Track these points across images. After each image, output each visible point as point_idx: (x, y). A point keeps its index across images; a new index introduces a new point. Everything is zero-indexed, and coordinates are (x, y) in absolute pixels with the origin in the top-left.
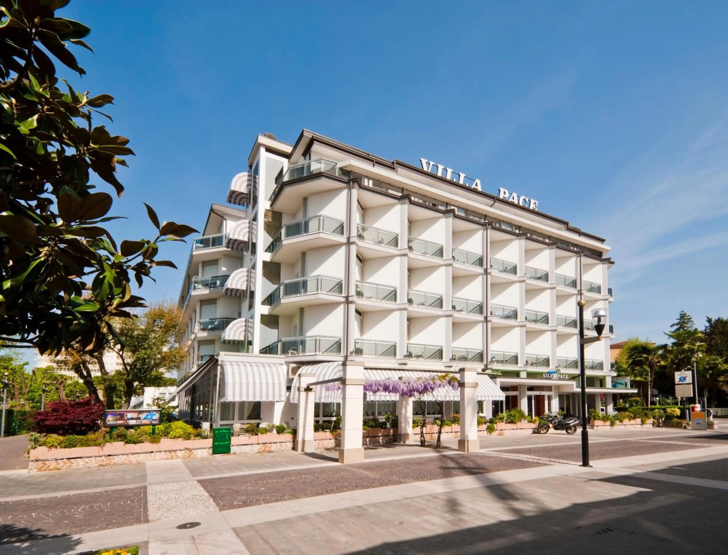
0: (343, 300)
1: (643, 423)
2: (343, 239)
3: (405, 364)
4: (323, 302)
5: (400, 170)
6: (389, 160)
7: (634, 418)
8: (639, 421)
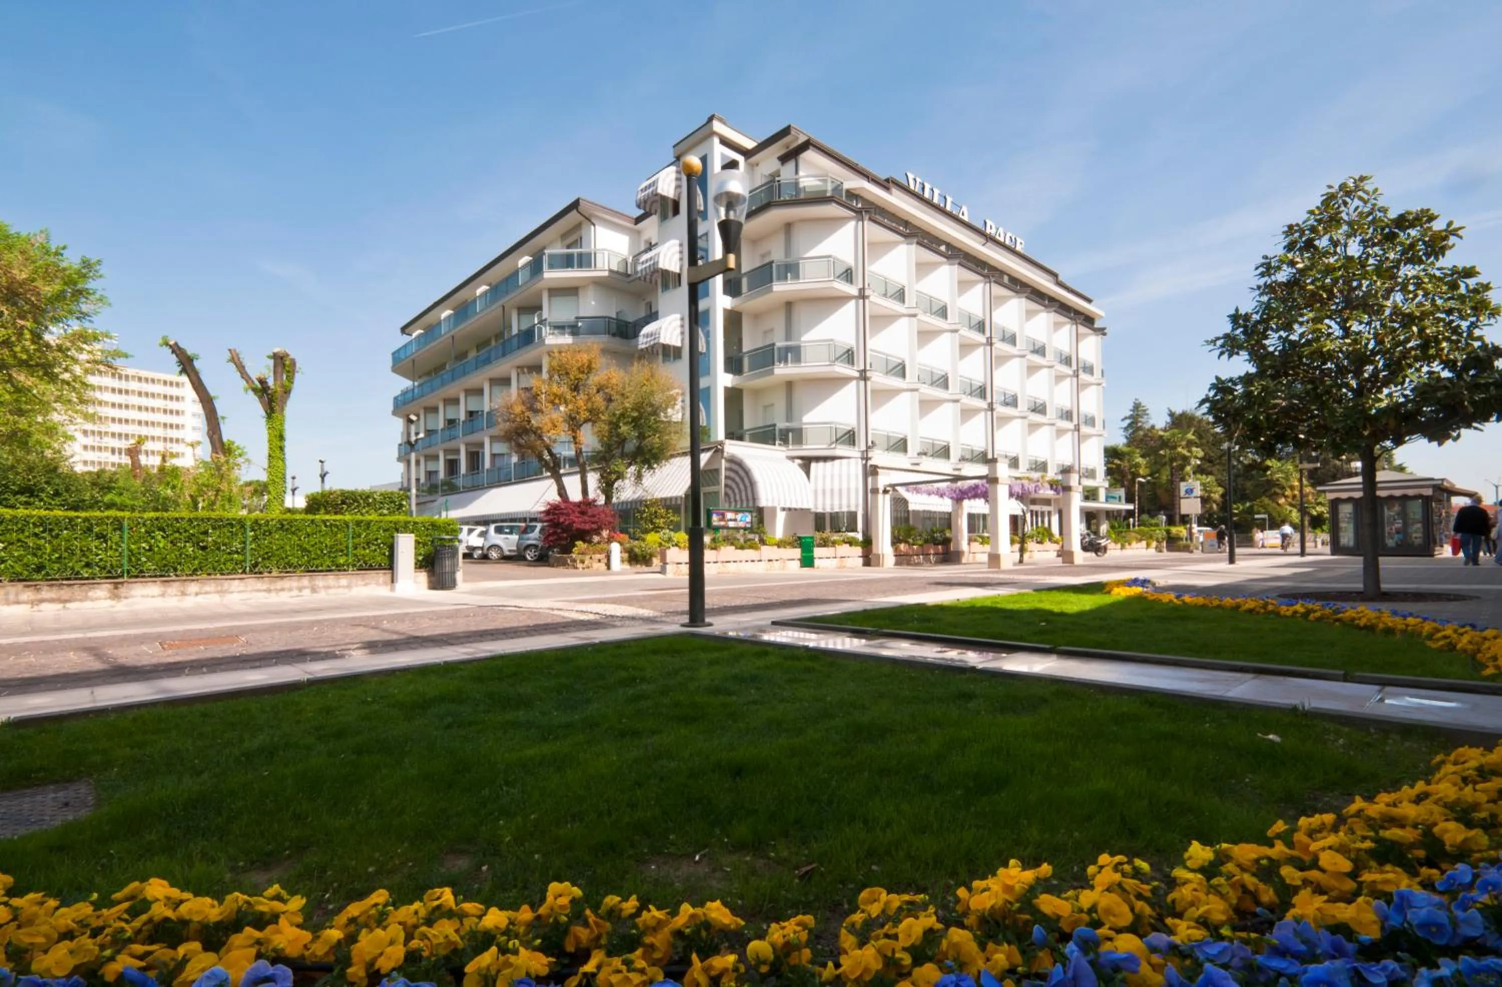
0: (857, 375)
1: (1148, 546)
2: (853, 290)
3: (917, 464)
4: (836, 375)
5: (894, 190)
6: (883, 176)
7: (1140, 540)
8: (1144, 543)
